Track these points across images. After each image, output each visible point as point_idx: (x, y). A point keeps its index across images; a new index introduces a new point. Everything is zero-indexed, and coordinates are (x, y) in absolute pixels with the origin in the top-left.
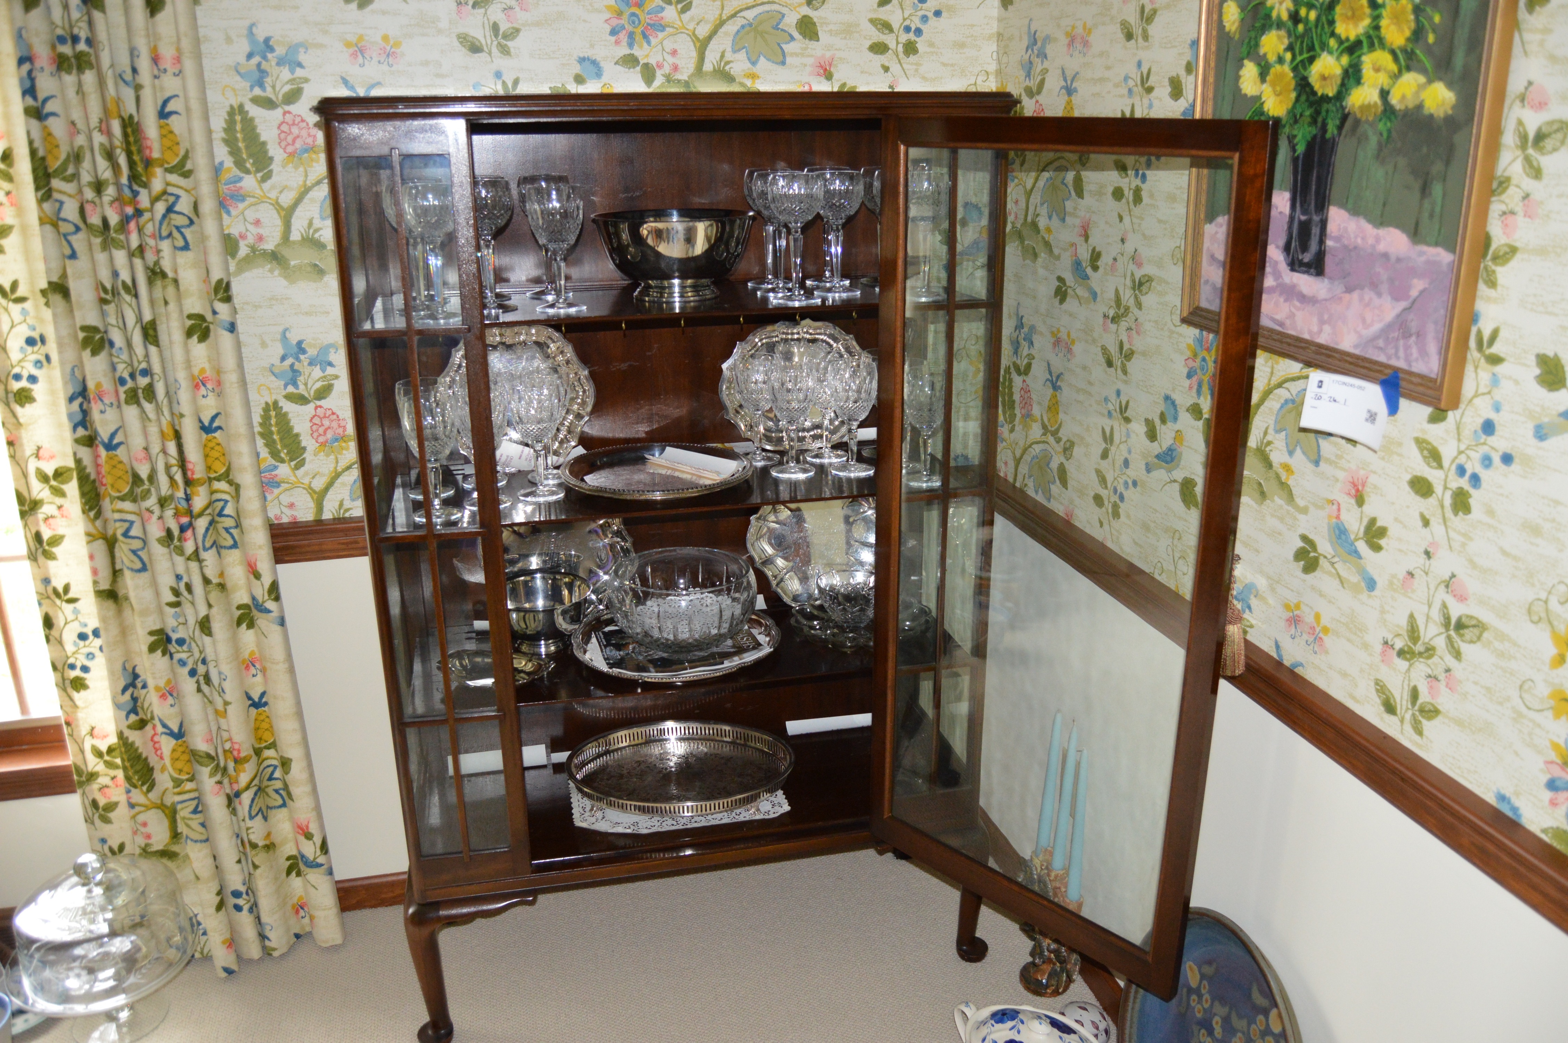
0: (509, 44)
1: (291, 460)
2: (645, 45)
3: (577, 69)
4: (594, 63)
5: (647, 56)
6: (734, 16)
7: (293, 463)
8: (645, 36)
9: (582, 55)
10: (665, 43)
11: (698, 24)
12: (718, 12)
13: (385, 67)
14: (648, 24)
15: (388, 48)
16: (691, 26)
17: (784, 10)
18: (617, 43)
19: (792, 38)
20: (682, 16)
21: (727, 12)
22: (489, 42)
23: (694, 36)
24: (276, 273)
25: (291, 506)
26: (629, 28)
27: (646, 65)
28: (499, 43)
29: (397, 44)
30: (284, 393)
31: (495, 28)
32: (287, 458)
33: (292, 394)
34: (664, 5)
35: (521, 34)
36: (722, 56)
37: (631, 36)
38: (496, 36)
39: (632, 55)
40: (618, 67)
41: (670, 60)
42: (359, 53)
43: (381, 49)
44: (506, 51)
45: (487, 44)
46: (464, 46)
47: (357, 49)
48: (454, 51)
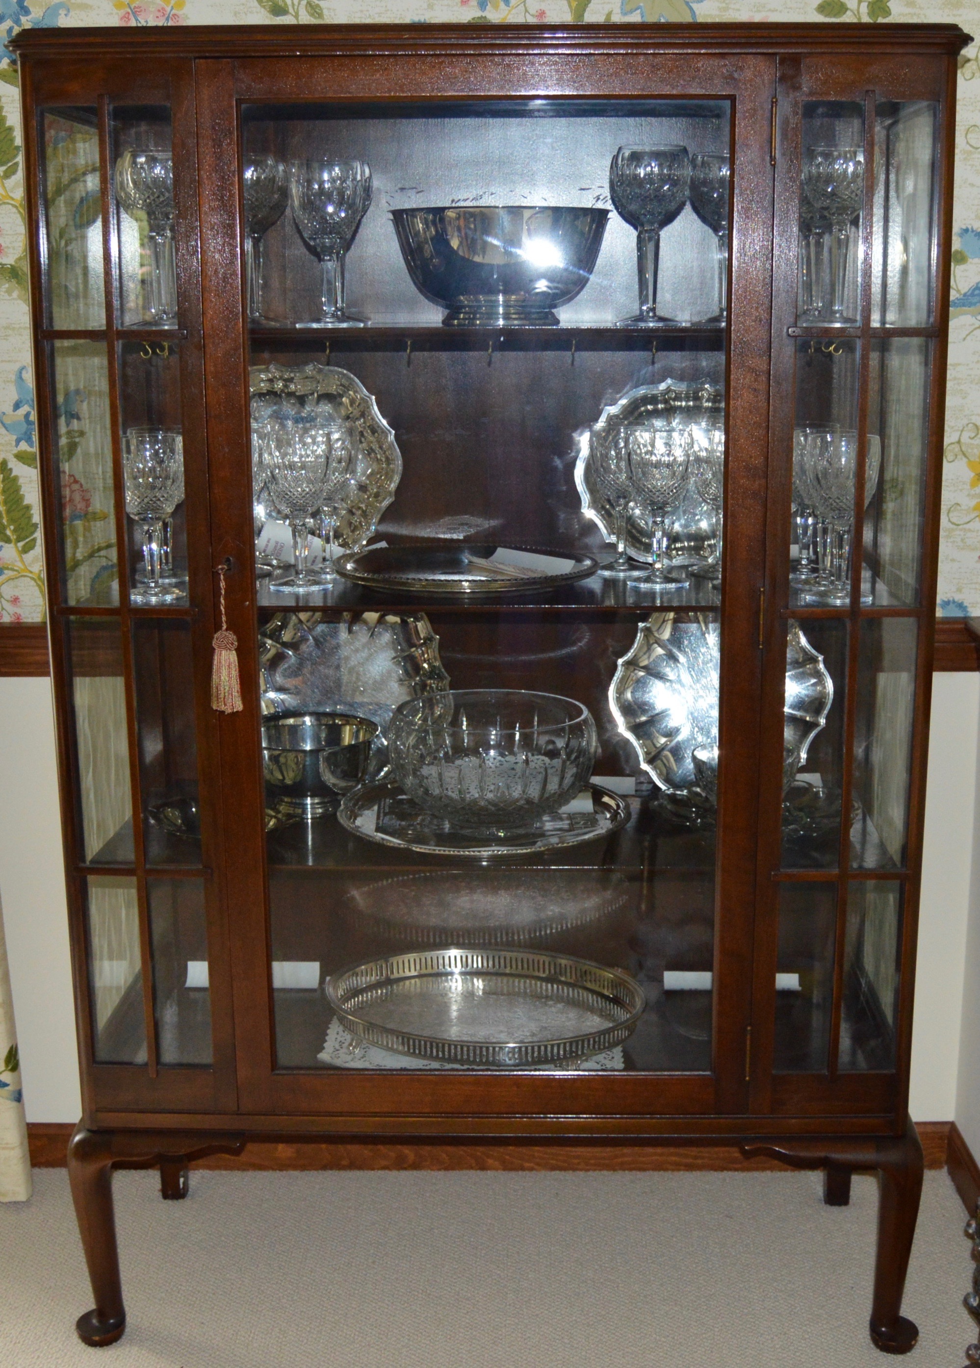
1: (19, 540)
7: (21, 544)
9: (416, 19)
15: (168, 9)
24: (15, 294)
25: (15, 600)
30: (15, 451)
32: (13, 537)
33: (25, 452)
39: (484, 18)
42: (131, 17)
43: (159, 11)
44: (317, 13)
45: (293, 4)
46: (264, 7)
47: (129, 10)
48: (251, 12)
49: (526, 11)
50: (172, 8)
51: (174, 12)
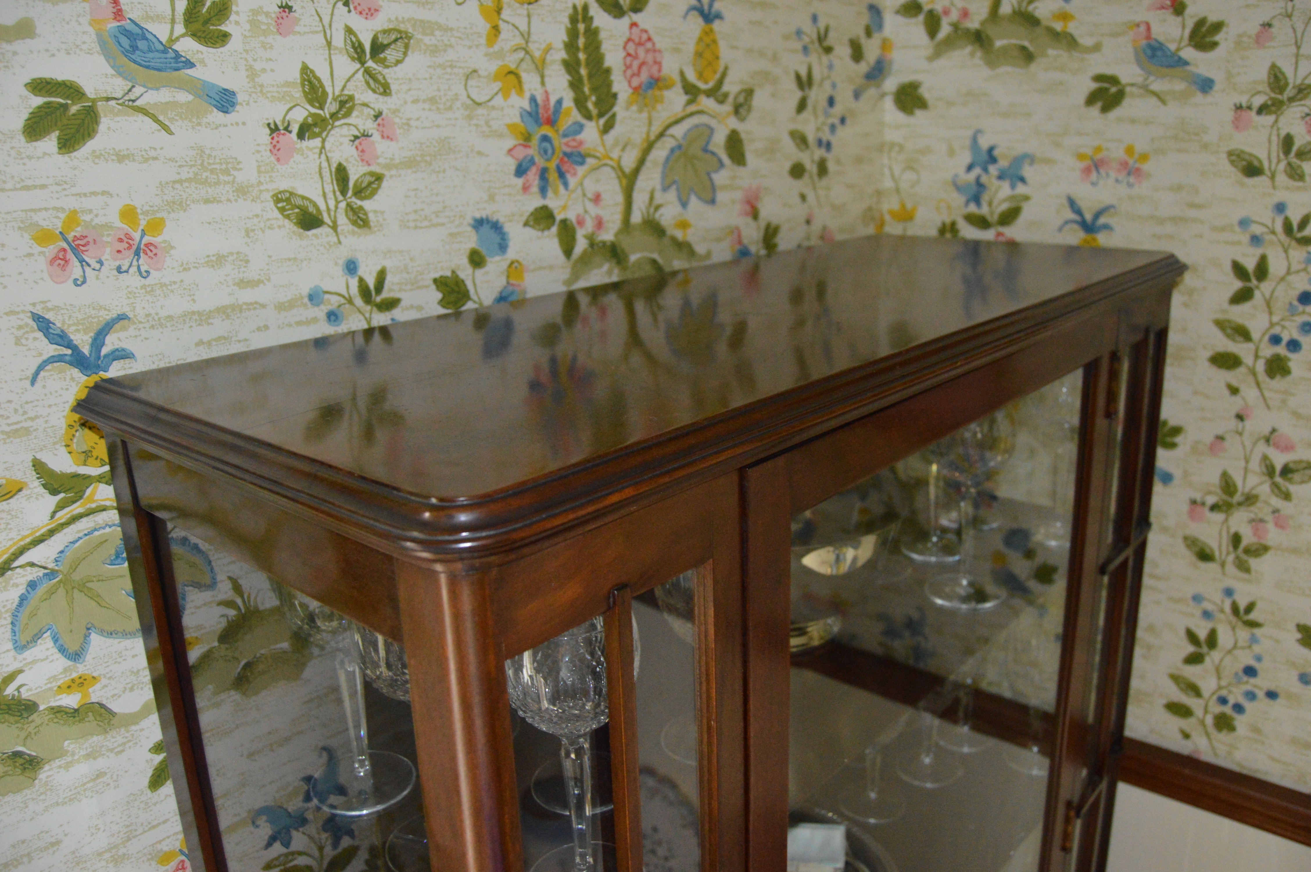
0: (367, 205)
2: (561, 188)
3: (471, 241)
4: (496, 227)
5: (564, 208)
6: (661, 135)
8: (562, 175)
9: (478, 215)
10: (587, 182)
11: (623, 149)
12: (645, 130)
13: (132, 280)
14: (565, 154)
15: (137, 236)
16: (615, 155)
17: (713, 123)
18: (526, 188)
19: (721, 164)
20: (606, 137)
21: (656, 129)
22: (332, 204)
23: (619, 169)
26: (540, 162)
27: (564, 222)
28: (348, 205)
29: (157, 225)
31: (341, 175)
34: (584, 121)
35: (385, 184)
36: (652, 199)
37: (543, 174)
38: (344, 192)
39: (545, 208)
40: (528, 230)
41: (593, 210)
42: (70, 255)
43: (121, 240)
44: (362, 220)
45: (328, 210)
46: (288, 217)
47: (65, 245)
48: (271, 228)
49: (584, 195)
50: (143, 234)
51: (146, 239)
